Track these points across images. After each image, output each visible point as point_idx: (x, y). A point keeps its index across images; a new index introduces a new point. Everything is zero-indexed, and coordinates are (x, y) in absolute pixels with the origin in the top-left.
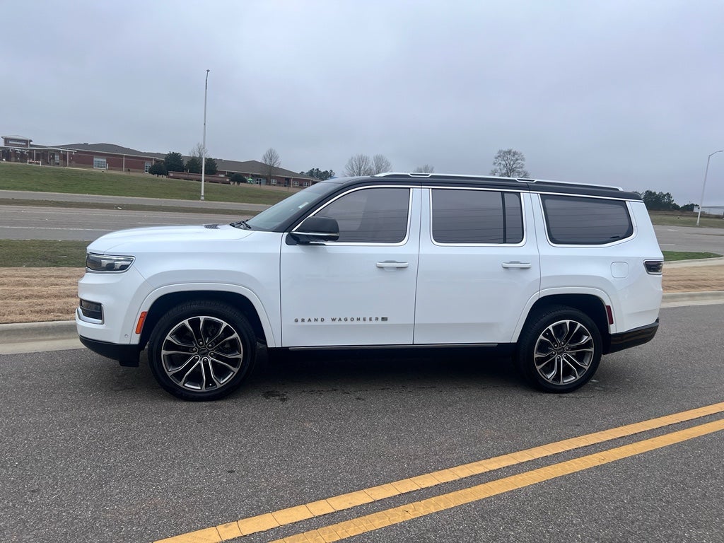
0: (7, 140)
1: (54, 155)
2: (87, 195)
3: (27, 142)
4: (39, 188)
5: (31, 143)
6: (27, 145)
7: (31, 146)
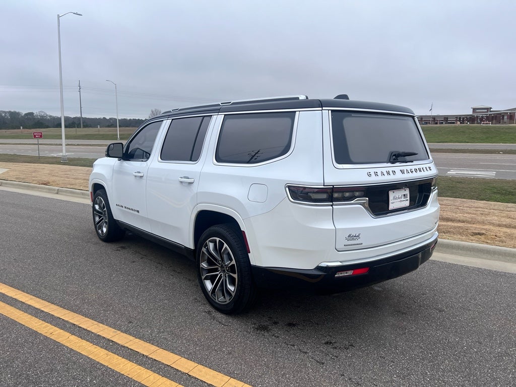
0: (474, 110)
1: (503, 116)
2: (501, 144)
3: (488, 109)
4: (467, 140)
5: (491, 110)
6: (488, 112)
7: (491, 111)
